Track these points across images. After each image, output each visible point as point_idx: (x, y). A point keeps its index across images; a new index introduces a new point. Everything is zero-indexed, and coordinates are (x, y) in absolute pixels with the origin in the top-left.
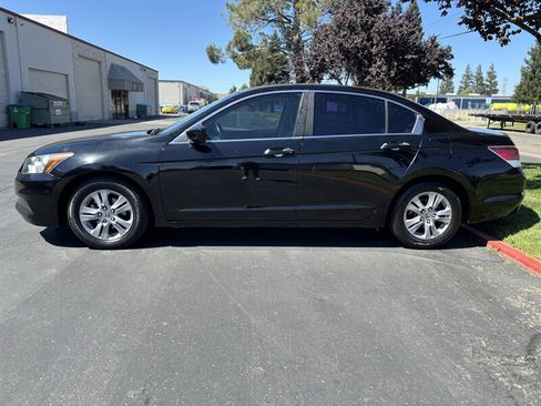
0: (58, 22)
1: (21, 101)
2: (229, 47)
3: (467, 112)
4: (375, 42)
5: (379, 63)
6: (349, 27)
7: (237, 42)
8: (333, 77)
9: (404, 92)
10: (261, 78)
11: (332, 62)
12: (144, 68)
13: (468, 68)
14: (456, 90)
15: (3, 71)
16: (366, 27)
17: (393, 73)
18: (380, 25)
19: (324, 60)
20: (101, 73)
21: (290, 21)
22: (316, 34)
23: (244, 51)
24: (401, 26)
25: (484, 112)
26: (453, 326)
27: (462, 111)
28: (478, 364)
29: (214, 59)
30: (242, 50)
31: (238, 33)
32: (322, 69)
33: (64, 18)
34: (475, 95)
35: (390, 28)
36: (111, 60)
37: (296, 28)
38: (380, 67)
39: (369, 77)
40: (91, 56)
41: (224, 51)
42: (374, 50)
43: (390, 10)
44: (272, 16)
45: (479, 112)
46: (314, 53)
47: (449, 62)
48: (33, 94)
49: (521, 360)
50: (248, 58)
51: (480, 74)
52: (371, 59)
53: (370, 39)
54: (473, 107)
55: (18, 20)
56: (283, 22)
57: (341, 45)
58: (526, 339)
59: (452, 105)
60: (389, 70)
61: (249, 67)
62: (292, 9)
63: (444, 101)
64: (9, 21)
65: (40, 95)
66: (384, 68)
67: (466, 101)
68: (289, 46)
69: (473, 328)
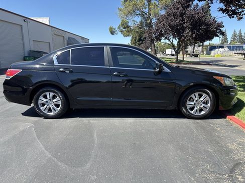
0: (45, 20)
1: (29, 54)
2: (119, 27)
3: (234, 52)
4: (186, 21)
5: (187, 31)
6: (174, 15)
7: (123, 25)
8: (166, 38)
9: (203, 44)
10: (135, 40)
11: (166, 32)
12: (83, 38)
13: (235, 31)
14: (229, 42)
15: (22, 42)
16: (182, 15)
17: (194, 36)
18: (188, 13)
19: (161, 31)
20: (64, 41)
21: (146, 14)
22: (158, 19)
23: (126, 28)
24: (198, 13)
25: (242, 52)
26: (196, 158)
27: (231, 52)
28: (203, 177)
29: (112, 33)
30: (125, 28)
31: (123, 21)
32: (161, 35)
33: (48, 19)
34: (238, 44)
35: (193, 15)
36: (68, 35)
37: (149, 17)
38: (188, 33)
39: (183, 38)
40: (60, 34)
41: (117, 29)
42: (185, 25)
43: (193, 6)
44: (138, 12)
45: (239, 52)
46: (156, 28)
47: (222, 29)
48: (35, 51)
49: (226, 176)
50: (128, 31)
51: (241, 34)
52: (183, 29)
53: (183, 20)
54: (236, 50)
55: (28, 20)
56: (144, 15)
57: (170, 23)
58: (231, 165)
59: (226, 49)
60: (192, 34)
61: (128, 36)
62: (147, 9)
63: (222, 47)
64: (24, 21)
65: (37, 52)
66: (190, 33)
67: (233, 47)
68: (146, 25)
69: (206, 159)
